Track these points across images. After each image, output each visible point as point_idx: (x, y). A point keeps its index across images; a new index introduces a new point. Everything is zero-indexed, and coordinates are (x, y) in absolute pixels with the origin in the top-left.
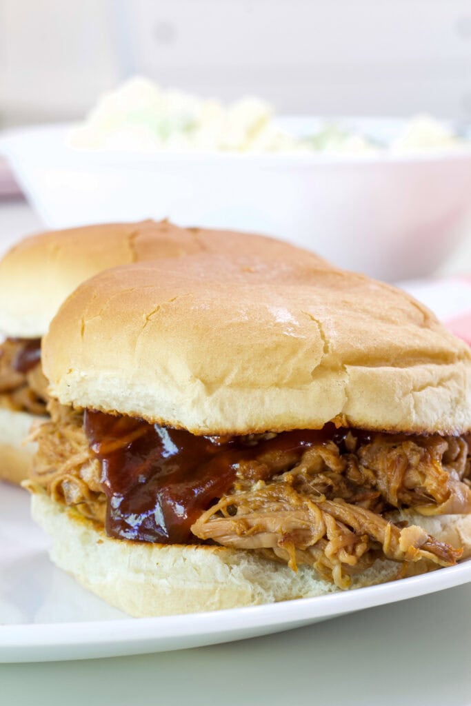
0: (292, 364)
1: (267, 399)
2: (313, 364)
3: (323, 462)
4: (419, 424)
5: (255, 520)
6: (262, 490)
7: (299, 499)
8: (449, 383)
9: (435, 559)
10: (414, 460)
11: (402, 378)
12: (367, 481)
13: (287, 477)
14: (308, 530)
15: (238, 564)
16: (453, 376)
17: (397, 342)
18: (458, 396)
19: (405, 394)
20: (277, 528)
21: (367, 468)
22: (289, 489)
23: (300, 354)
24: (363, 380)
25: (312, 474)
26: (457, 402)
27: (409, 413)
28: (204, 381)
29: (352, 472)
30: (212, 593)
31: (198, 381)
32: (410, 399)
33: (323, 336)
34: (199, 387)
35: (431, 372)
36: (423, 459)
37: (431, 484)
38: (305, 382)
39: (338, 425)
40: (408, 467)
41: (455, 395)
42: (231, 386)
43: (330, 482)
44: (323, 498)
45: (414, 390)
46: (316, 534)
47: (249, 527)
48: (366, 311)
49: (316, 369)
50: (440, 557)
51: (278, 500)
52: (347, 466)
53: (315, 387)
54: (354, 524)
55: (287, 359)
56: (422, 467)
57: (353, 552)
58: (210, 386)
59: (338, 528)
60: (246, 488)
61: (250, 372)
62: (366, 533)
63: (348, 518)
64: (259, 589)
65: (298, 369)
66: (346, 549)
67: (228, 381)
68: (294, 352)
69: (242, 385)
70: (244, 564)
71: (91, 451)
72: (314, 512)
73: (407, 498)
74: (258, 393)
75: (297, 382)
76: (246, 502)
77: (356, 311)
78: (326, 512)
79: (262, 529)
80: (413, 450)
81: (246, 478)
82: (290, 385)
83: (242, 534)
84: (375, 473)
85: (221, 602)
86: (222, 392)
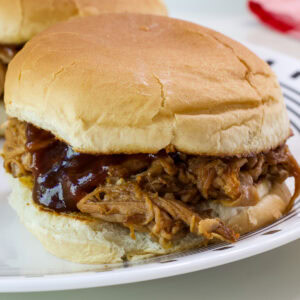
0: (140, 113)
1: (122, 134)
2: (153, 113)
3: (163, 169)
4: (223, 151)
5: (112, 207)
6: (121, 185)
7: (141, 195)
8: (250, 122)
9: (222, 239)
10: (220, 172)
11: (214, 122)
12: (190, 182)
13: (138, 177)
14: (144, 215)
15: (101, 230)
16: (254, 117)
17: (214, 98)
18: (255, 130)
19: (215, 132)
20: (125, 212)
21: (191, 173)
22: (136, 187)
23: (146, 107)
24: (185, 124)
25: (154, 176)
26: (255, 134)
27: (216, 145)
28: (83, 120)
29: (181, 176)
30: (86, 246)
31: (80, 120)
32: (217, 136)
33: (162, 95)
34: (80, 124)
35: (236, 116)
36: (225, 172)
37: (228, 189)
38: (148, 124)
39: (168, 152)
40: (216, 175)
41: (253, 130)
42: (100, 125)
43: (164, 183)
44: (156, 195)
45: (222, 129)
46: (148, 218)
47: (108, 210)
48: (200, 74)
49: (155, 117)
50: (225, 237)
51: (129, 193)
52: (178, 172)
53: (154, 127)
54: (172, 214)
55: (137, 109)
56: (224, 176)
57: (170, 232)
58: (87, 124)
59: (161, 216)
60: (113, 182)
61: (113, 116)
62: (180, 220)
63: (169, 210)
64: (115, 246)
65: (143, 117)
66: (165, 229)
67: (99, 121)
68: (142, 105)
69: (107, 125)
70: (105, 231)
71: (26, 147)
72: (148, 204)
73: (215, 194)
74: (116, 130)
75: (142, 124)
76: (110, 192)
77: (193, 73)
78: (156, 204)
79: (116, 212)
80: (219, 166)
81: (113, 175)
82: (138, 126)
83: (104, 213)
84: (196, 177)
85: (91, 251)
86: (94, 128)
